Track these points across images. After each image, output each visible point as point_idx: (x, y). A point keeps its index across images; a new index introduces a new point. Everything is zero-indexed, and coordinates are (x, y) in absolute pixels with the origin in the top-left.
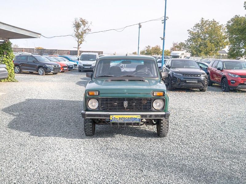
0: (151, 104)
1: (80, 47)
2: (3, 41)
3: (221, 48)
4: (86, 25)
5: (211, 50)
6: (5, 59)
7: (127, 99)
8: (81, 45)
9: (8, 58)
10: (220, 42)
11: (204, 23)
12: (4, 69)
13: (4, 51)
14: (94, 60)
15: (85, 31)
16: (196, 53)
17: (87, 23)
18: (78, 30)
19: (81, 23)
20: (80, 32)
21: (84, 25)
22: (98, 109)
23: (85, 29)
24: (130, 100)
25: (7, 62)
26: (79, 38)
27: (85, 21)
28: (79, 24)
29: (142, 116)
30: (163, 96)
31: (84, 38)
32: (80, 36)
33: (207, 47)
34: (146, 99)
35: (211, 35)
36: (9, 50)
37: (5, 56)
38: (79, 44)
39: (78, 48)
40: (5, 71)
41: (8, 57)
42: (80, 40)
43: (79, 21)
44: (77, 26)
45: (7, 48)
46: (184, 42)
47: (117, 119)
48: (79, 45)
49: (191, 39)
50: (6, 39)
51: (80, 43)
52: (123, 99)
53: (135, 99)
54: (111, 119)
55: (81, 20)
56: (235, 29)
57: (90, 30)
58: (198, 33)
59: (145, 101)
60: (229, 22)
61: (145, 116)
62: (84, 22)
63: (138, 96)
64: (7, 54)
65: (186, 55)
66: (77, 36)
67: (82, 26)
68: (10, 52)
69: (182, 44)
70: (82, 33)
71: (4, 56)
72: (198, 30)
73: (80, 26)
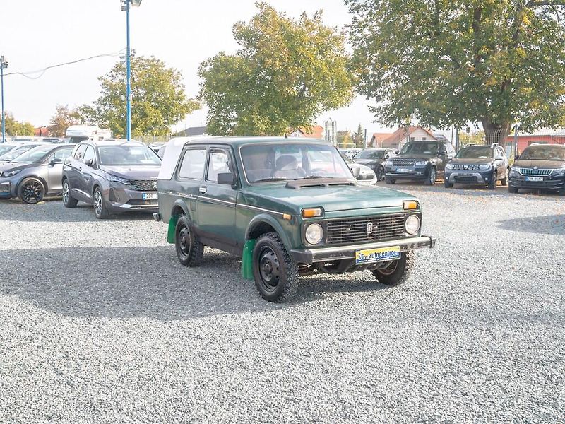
3: (175, 119)
5: (155, 124)
10: (172, 105)
11: (135, 64)
16: (122, 129)
33: (146, 115)
35: (150, 91)
46: (92, 105)
47: (366, 257)
49: (105, 98)
54: (357, 258)
56: (222, 80)
58: (123, 84)
60: (203, 64)
65: (102, 136)
69: (86, 110)
72: (121, 78)
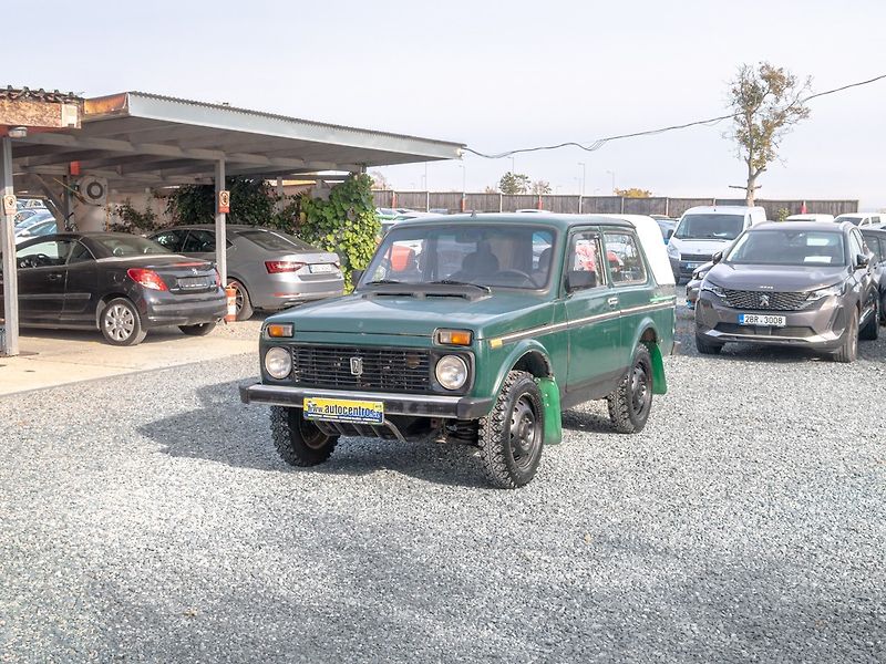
0: (427, 369)
1: (756, 183)
2: (346, 173)
4: (787, 91)
6: (349, 235)
7: (362, 351)
8: (762, 173)
9: (356, 232)
12: (329, 268)
13: (345, 207)
14: (731, 235)
15: (781, 116)
17: (789, 84)
18: (749, 114)
19: (763, 83)
20: (759, 123)
21: (777, 91)
22: (288, 381)
23: (779, 111)
24: (371, 355)
25: (354, 245)
26: (752, 149)
27: (782, 78)
28: (755, 88)
29: (389, 405)
30: (470, 345)
31: (773, 148)
32: (756, 142)
34: (420, 354)
36: (363, 204)
37: (349, 223)
38: (755, 171)
39: (750, 189)
40: (334, 276)
41: (357, 227)
42: (756, 157)
43: (755, 76)
44: (749, 98)
45: (355, 196)
47: (321, 410)
48: (752, 178)
50: (355, 168)
51: (756, 167)
52: (348, 351)
53: (383, 352)
54: (306, 409)
55: (766, 72)
57: (803, 113)
59: (414, 359)
61: (399, 405)
62: (775, 80)
63: (392, 342)
64: (357, 219)
66: (744, 141)
67: (770, 98)
68: (365, 209)
70: (769, 127)
71: (345, 225)
73: (760, 99)
